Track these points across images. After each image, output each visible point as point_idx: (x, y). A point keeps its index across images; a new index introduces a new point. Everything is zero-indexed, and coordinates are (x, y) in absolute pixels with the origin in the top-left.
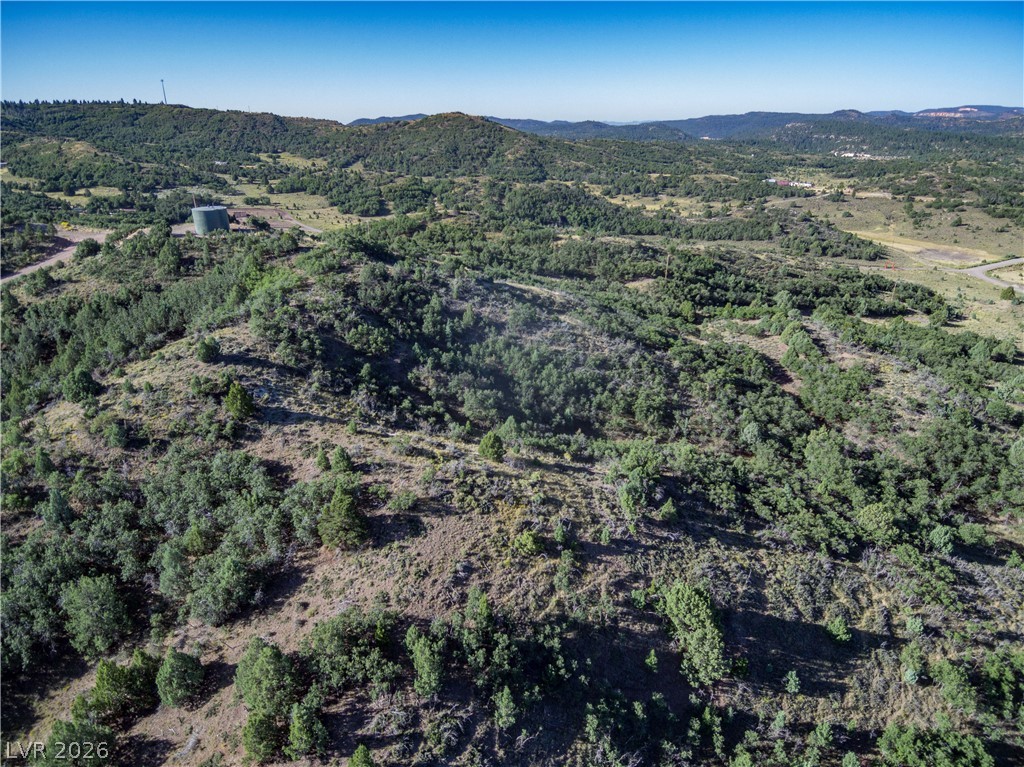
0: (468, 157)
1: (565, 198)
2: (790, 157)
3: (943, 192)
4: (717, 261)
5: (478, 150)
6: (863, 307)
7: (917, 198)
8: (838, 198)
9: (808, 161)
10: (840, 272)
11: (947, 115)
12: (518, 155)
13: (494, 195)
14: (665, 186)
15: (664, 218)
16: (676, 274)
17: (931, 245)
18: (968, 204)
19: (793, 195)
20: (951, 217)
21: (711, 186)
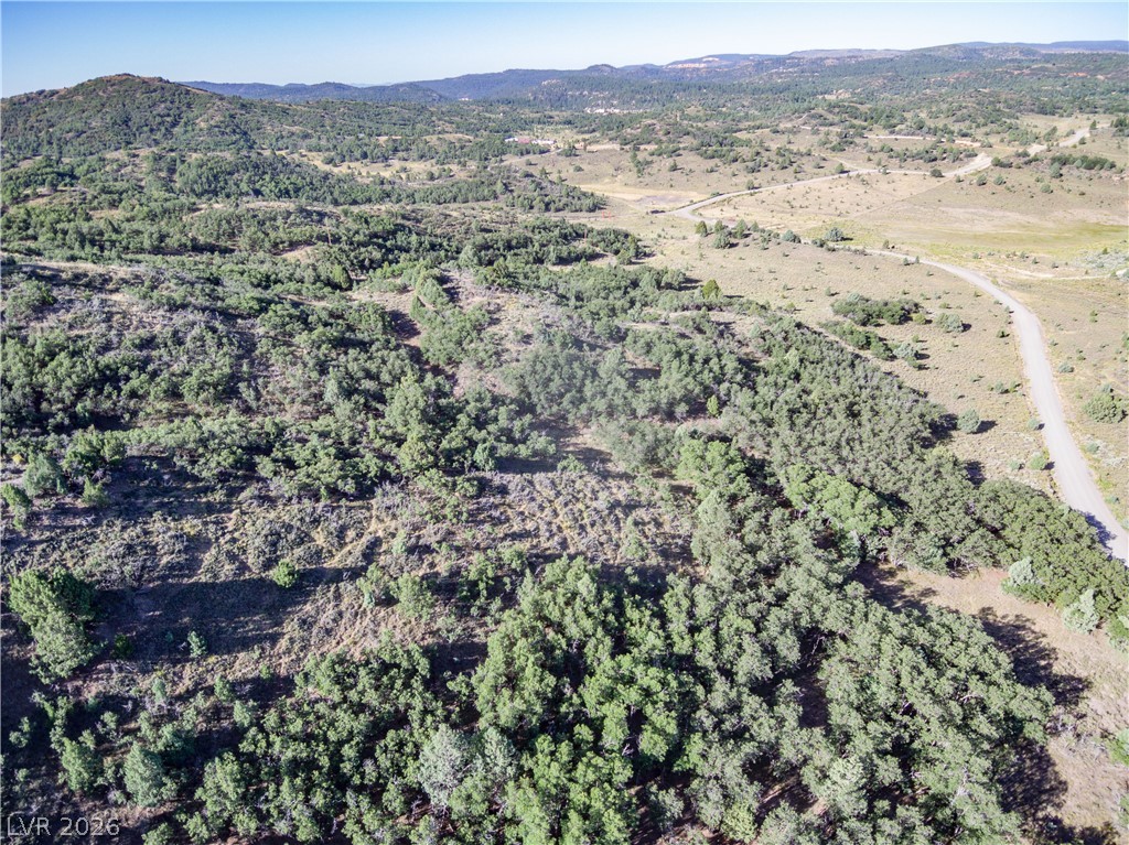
0: (145, 129)
1: (256, 167)
2: (538, 115)
3: (664, 138)
4: (399, 221)
5: (158, 119)
6: (553, 256)
7: (642, 147)
8: (571, 152)
9: (556, 119)
10: (538, 223)
11: (693, 65)
12: (212, 123)
13: (160, 170)
14: (396, 150)
15: (382, 183)
16: (344, 238)
17: (651, 192)
18: (684, 149)
19: (528, 153)
20: (669, 162)
21: (445, 148)
